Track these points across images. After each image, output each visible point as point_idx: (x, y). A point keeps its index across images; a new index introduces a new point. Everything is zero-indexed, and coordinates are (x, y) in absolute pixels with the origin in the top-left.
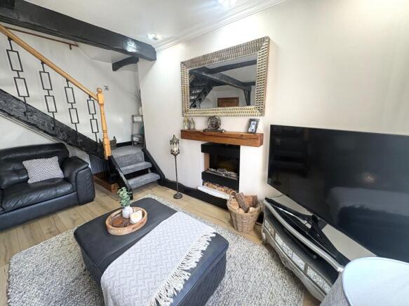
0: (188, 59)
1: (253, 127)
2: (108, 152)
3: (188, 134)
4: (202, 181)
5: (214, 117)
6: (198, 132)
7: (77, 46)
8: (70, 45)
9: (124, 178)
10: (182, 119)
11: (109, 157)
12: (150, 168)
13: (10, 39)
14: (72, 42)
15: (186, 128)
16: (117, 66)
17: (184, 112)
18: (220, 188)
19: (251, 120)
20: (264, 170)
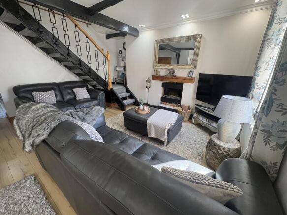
0: (160, 39)
1: (191, 74)
2: (111, 86)
3: (156, 77)
4: (160, 102)
5: (172, 69)
6: (162, 76)
7: (90, 24)
8: (87, 24)
9: (121, 100)
10: (153, 69)
11: (111, 89)
12: (129, 96)
13: (76, 25)
14: (88, 22)
15: (155, 74)
16: (109, 37)
17: (154, 66)
18: (171, 104)
19: (190, 71)
20: (194, 94)
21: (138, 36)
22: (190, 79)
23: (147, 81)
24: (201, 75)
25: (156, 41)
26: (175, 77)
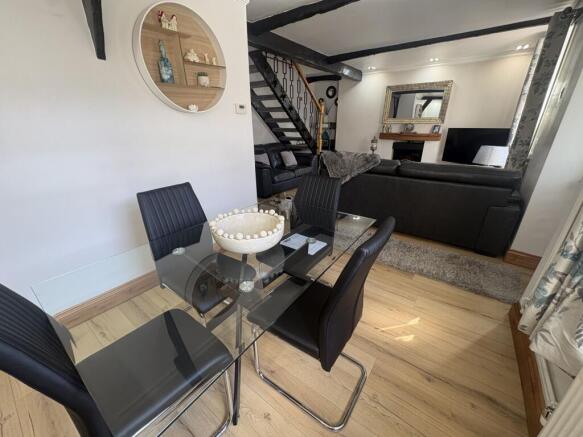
0: (394, 85)
1: (437, 130)
3: (384, 136)
5: (410, 124)
6: (395, 134)
10: (381, 125)
15: (384, 132)
17: (383, 120)
19: (435, 126)
21: (360, 80)
22: (434, 136)
23: (373, 141)
24: (450, 130)
25: (389, 87)
26: (415, 134)
